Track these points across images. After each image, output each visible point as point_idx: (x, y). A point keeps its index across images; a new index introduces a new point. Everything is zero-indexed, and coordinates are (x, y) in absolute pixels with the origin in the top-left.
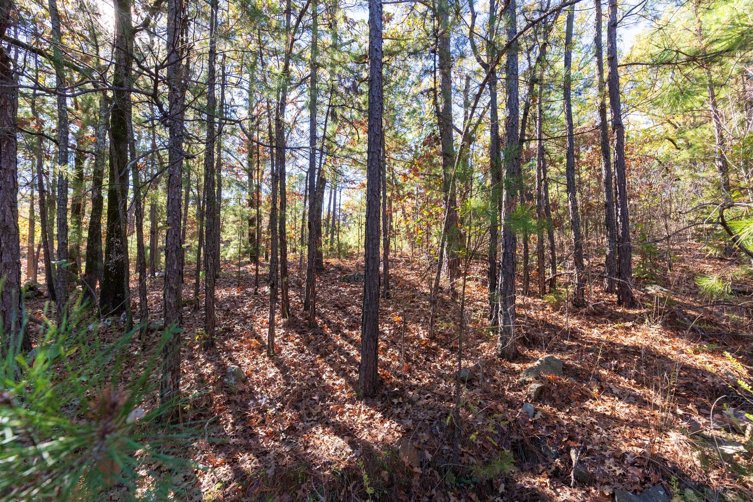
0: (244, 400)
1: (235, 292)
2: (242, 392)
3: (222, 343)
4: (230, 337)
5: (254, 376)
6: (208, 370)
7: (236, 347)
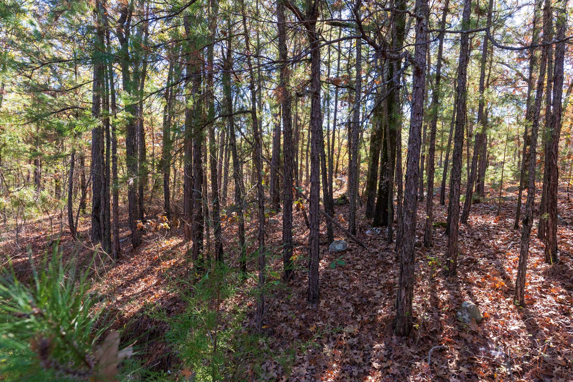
0: (475, 342)
1: (492, 221)
2: (474, 333)
3: (464, 273)
4: (474, 270)
5: (492, 321)
6: (443, 296)
7: (478, 282)
